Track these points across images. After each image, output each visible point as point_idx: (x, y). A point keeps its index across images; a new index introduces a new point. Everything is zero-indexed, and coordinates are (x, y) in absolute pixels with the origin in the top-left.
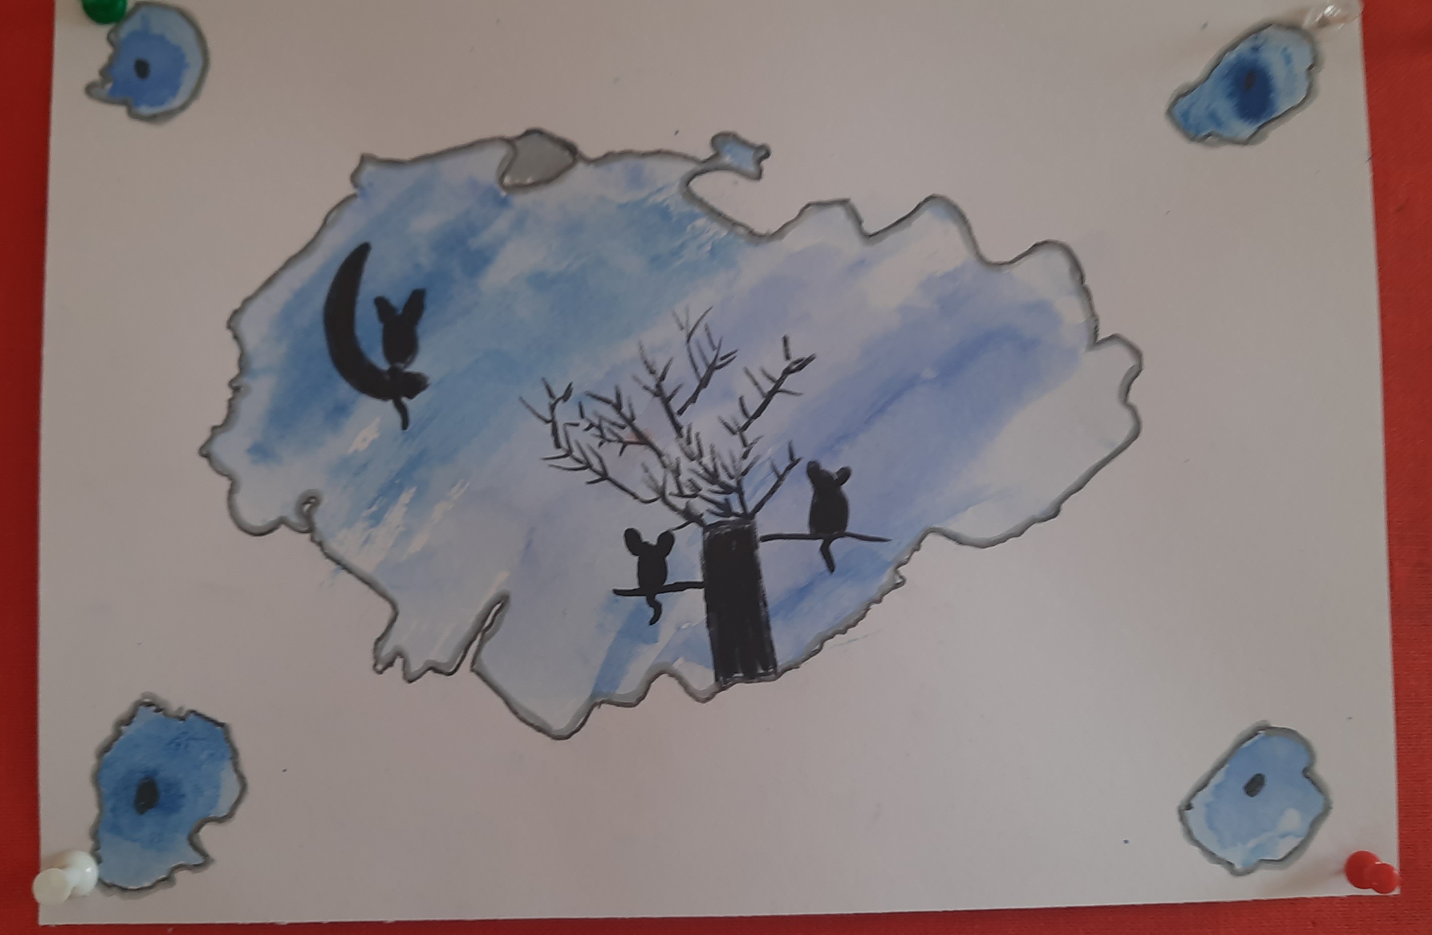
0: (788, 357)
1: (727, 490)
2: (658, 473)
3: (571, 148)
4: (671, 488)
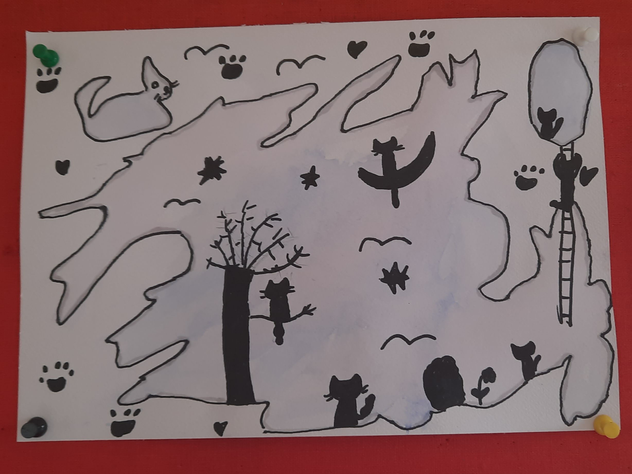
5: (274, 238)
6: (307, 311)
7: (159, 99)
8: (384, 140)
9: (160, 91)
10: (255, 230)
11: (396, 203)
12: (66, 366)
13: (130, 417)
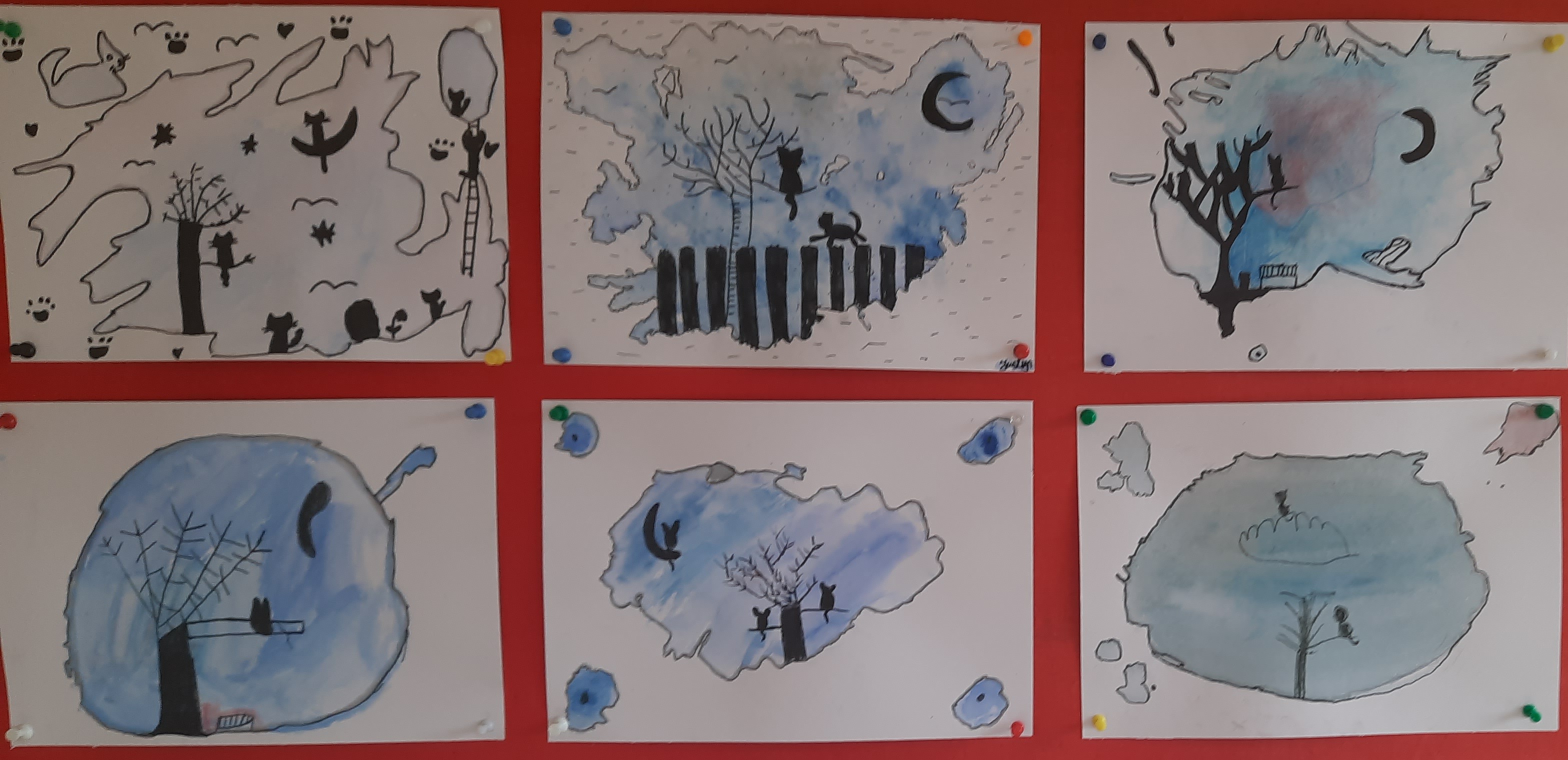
0: (813, 543)
1: (790, 593)
2: (765, 587)
3: (732, 469)
4: (770, 592)
5: (219, 196)
6: (248, 259)
7: (114, 71)
8: (314, 112)
9: (115, 62)
10: (203, 190)
11: (325, 169)
12: (48, 301)
13: (104, 344)
